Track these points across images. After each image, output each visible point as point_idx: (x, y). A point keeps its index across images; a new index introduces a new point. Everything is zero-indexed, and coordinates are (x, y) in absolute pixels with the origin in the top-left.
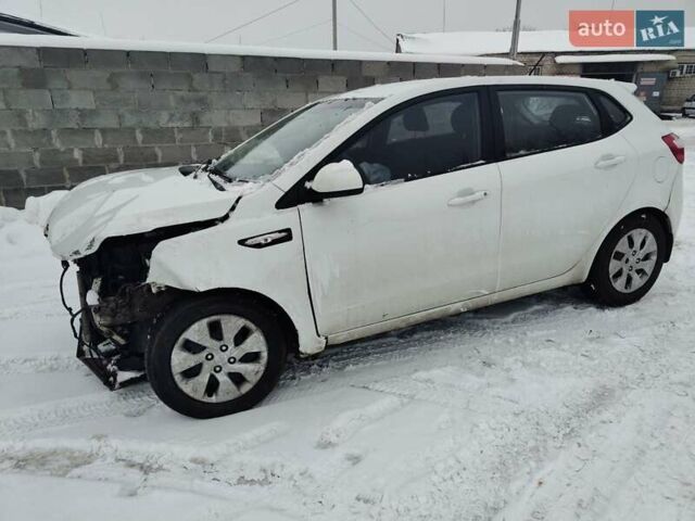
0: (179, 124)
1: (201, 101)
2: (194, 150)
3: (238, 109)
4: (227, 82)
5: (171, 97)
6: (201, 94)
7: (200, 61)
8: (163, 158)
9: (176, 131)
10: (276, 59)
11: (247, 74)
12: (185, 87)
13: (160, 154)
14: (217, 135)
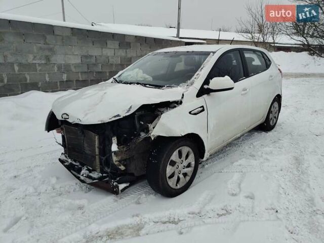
0: (39, 62)
1: (51, 50)
2: (47, 76)
3: (70, 55)
4: (64, 41)
5: (35, 47)
6: (51, 46)
7: (50, 29)
8: (30, 80)
9: (37, 65)
10: (87, 30)
11: (74, 37)
12: (42, 42)
13: (28, 77)
14: (59, 67)
